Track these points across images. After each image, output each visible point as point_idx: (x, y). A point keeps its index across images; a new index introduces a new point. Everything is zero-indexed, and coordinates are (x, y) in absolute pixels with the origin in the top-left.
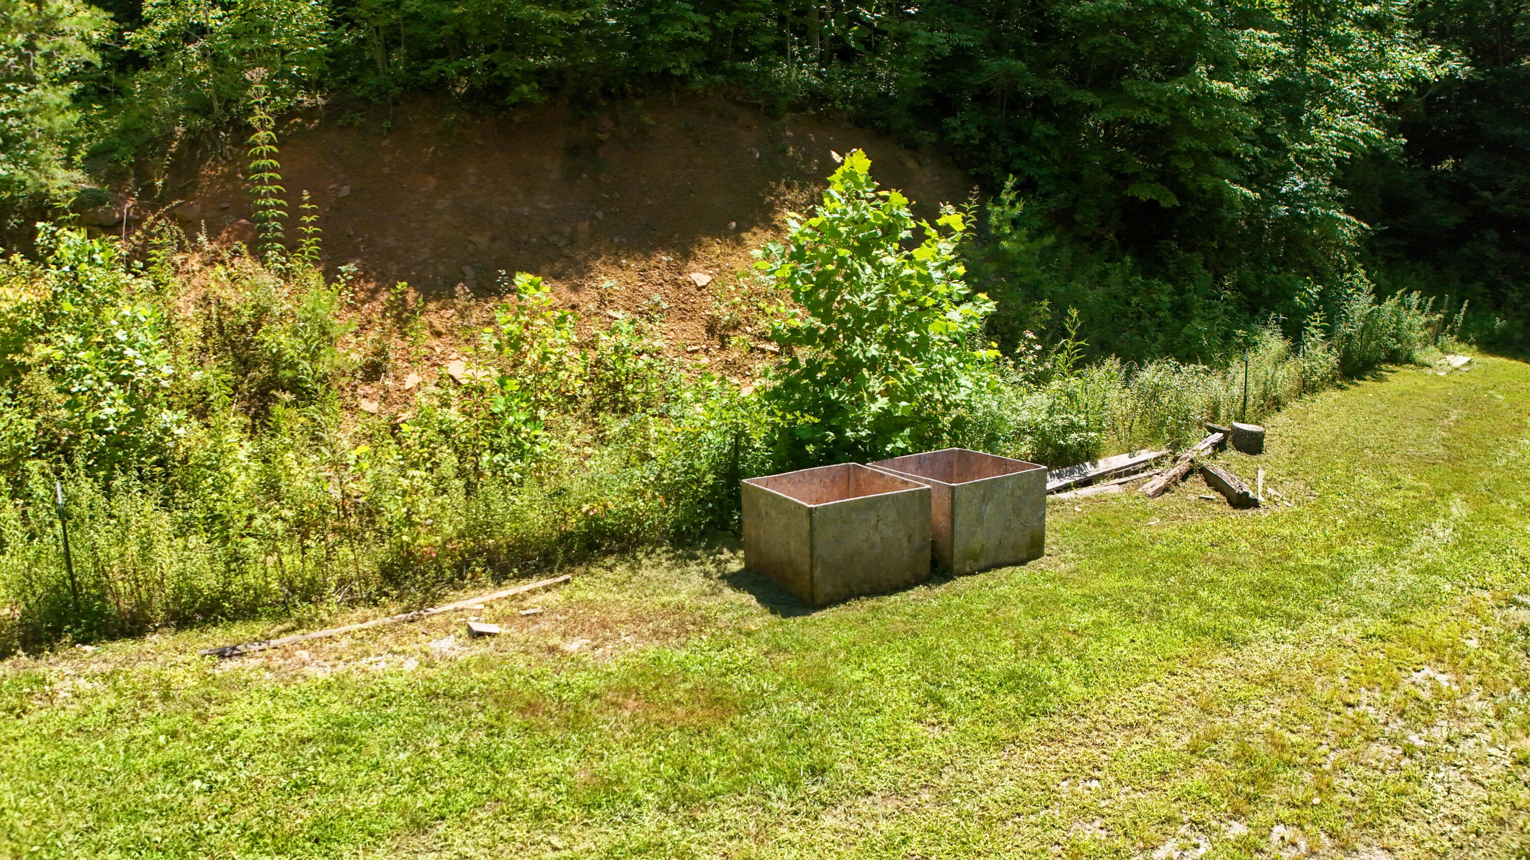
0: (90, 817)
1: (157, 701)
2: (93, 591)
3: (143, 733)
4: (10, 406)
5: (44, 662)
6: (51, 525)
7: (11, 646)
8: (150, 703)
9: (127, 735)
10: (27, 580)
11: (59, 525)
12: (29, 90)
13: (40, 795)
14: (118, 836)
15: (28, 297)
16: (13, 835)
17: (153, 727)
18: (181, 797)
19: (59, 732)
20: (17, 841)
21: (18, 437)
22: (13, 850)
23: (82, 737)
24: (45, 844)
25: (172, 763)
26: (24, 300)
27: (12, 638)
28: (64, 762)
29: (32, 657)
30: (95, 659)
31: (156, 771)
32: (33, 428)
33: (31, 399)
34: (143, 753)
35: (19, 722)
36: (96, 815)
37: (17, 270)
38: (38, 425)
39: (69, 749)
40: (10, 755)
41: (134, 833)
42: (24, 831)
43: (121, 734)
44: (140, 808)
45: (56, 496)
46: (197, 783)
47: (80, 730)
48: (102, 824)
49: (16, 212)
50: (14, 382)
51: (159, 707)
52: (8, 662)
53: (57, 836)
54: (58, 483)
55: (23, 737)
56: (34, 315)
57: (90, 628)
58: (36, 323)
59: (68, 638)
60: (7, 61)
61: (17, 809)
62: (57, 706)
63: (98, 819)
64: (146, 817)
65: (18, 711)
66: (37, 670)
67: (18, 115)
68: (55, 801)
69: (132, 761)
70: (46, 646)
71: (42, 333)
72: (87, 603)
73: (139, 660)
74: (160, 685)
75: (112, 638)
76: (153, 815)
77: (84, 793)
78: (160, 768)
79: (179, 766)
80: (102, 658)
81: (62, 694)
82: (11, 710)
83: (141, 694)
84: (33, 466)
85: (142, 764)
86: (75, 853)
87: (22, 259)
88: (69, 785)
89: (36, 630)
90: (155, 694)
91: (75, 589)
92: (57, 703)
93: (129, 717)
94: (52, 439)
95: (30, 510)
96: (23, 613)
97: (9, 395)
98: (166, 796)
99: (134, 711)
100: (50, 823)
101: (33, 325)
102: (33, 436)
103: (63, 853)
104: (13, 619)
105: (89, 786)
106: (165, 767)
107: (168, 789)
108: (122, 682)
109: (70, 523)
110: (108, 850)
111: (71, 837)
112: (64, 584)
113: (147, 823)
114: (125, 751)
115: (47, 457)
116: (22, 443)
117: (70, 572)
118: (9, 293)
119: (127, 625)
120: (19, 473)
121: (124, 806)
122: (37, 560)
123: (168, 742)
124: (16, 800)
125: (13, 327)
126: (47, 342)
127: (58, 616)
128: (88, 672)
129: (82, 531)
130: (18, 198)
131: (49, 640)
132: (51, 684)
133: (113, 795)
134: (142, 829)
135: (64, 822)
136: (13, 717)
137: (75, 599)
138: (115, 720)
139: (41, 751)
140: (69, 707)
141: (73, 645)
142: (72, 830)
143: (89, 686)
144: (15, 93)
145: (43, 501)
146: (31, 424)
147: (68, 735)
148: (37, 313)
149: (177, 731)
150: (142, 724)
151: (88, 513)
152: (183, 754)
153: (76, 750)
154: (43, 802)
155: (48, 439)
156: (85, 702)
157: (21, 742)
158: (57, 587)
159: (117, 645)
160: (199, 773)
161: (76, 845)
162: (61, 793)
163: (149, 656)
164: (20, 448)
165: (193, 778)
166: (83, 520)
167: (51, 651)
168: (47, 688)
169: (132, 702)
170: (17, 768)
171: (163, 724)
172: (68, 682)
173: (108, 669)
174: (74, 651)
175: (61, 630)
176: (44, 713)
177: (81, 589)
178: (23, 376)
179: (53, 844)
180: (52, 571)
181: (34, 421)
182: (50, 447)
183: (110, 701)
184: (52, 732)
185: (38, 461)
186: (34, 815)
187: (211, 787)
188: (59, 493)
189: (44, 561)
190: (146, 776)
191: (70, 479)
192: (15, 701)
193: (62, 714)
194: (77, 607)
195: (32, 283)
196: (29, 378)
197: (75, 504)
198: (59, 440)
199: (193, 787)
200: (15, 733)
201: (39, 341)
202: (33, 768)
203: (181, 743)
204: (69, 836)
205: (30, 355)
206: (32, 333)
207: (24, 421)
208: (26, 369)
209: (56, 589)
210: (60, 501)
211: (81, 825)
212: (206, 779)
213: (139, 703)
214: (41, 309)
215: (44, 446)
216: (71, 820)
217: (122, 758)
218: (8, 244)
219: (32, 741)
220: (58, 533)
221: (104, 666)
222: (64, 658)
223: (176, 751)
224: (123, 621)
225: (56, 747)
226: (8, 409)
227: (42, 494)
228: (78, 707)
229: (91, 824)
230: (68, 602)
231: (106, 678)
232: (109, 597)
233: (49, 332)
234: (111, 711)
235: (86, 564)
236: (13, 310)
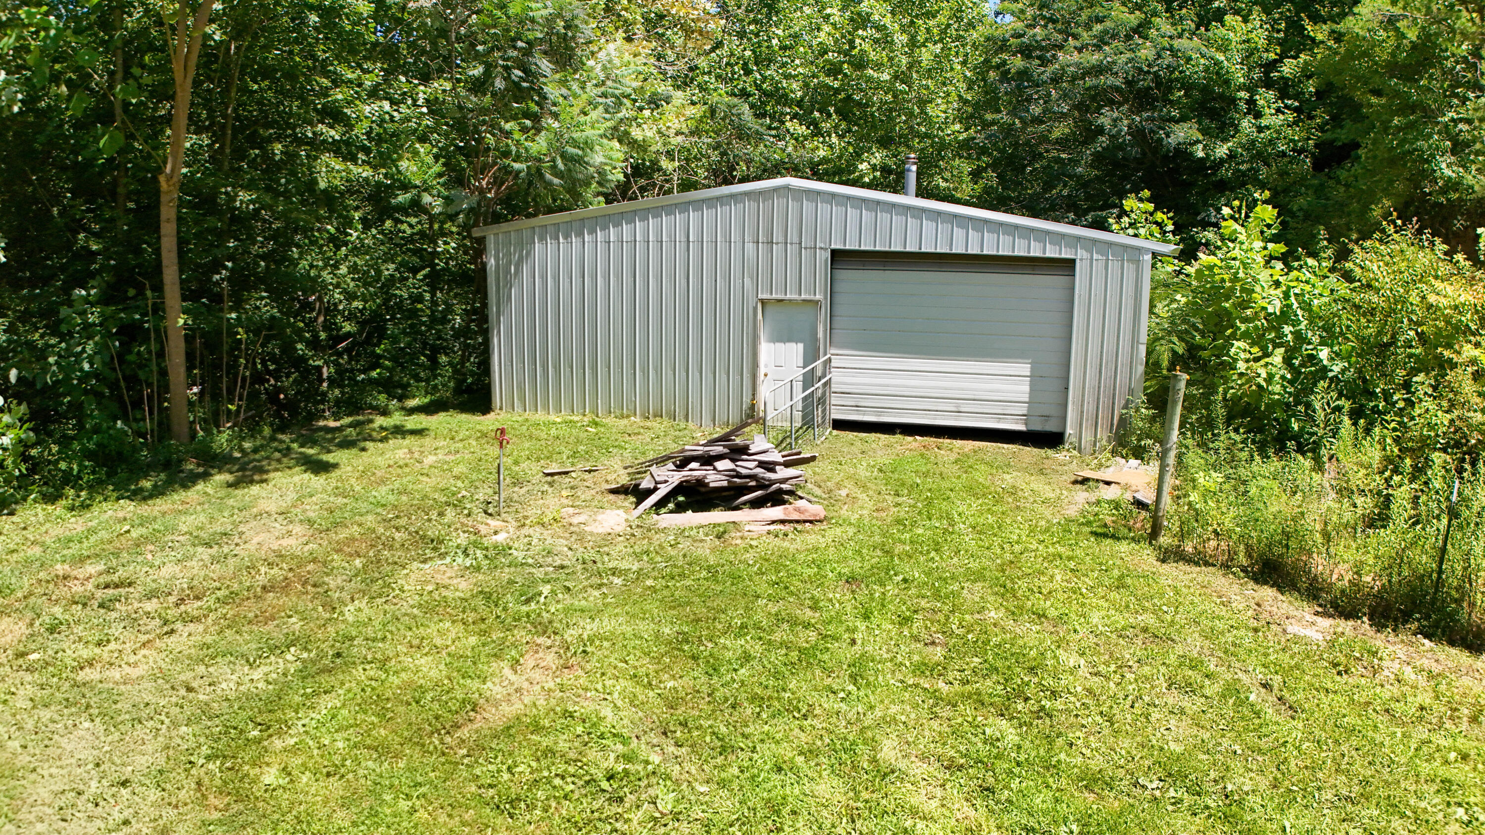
0: (1356, 789)
1: (1465, 719)
2: (1453, 593)
3: (1440, 742)
4: (1430, 396)
5: (1383, 637)
6: (1438, 518)
7: (1360, 610)
8: (1459, 718)
9: (1425, 736)
10: (1399, 559)
11: (1445, 521)
12: (1478, 97)
13: (1325, 748)
14: (1371, 818)
15: (1466, 297)
16: (1282, 767)
17: (1450, 740)
18: (1440, 816)
19: (1368, 703)
20: (1283, 774)
21: (1431, 426)
22: (1275, 779)
23: (1386, 718)
24: (1305, 790)
25: (1450, 781)
26: (1462, 299)
27: (1364, 606)
28: (1359, 732)
29: (1374, 628)
30: (1429, 655)
31: (1433, 781)
32: (1446, 423)
33: (1451, 395)
34: (1430, 759)
35: (1338, 678)
36: (1362, 790)
37: (1458, 269)
38: (1452, 421)
39: (1370, 722)
40: (1316, 701)
41: (1384, 824)
42: (1293, 769)
43: (1421, 733)
44: (1401, 806)
45: (1452, 493)
46: (1460, 812)
47: (1387, 711)
48: (1363, 800)
49: (1462, 215)
50: (1438, 375)
51: (1464, 726)
52: (1351, 623)
53: (1319, 789)
54: (1457, 481)
55: (1336, 692)
56: (1469, 316)
57: (1436, 625)
58: (1470, 324)
59: (1414, 626)
60: (1454, 68)
61: (1298, 748)
62: (1377, 681)
63: (1362, 794)
64: (1403, 816)
65: (1341, 668)
66: (1373, 642)
67: (1469, 121)
68: (1334, 759)
69: (1418, 761)
70: (1391, 624)
71: (1474, 334)
72: (1443, 601)
73: (1467, 674)
74: (1474, 705)
75: (1452, 643)
76: (1409, 817)
77: (1362, 766)
78: (1438, 780)
79: (1454, 788)
80: (1436, 657)
81: (1386, 672)
82: (1336, 665)
83: (1454, 706)
84: (1438, 458)
85: (1425, 769)
86: (1325, 811)
87: (1465, 259)
88: (1354, 753)
89: (1388, 607)
90: (1466, 711)
91: (1439, 584)
92: (1379, 678)
93: (1434, 721)
94: (1461, 438)
95: (1423, 498)
96: (1383, 585)
97: (1432, 386)
98: (1429, 808)
99: (1441, 718)
100: (1320, 775)
101: (1467, 325)
102: (1444, 429)
103: (1315, 805)
104: (1372, 588)
105: (1370, 763)
106: (1442, 781)
107: (1434, 802)
108: (1443, 688)
109: (1454, 522)
110: (1353, 824)
111: (1329, 796)
112: (1431, 576)
113: (1401, 821)
114: (1416, 750)
115: (1452, 454)
116: (1432, 434)
117: (1440, 567)
118: (1450, 290)
119: (1470, 637)
120: (1422, 460)
121: (1389, 796)
122: (1414, 544)
123: (1456, 761)
124: (1301, 741)
125: (1448, 323)
126: (1477, 345)
127: (1414, 603)
128: (1418, 664)
129: (1464, 534)
130: (1466, 200)
131: (1395, 620)
132: (1381, 659)
133: (1386, 782)
134: (1393, 825)
135: (1332, 781)
136: (1334, 671)
137: (1435, 593)
138: (1421, 718)
139: (1344, 712)
140: (1387, 686)
141: (1415, 634)
142: (1334, 791)
143: (1413, 677)
144: (1464, 100)
145: (1437, 493)
146: (1446, 418)
147: (1374, 710)
148: (1472, 314)
149: (1469, 755)
150: (1443, 733)
151: (1475, 519)
152: (1463, 778)
153: (1375, 726)
154: (1323, 754)
155: (1457, 437)
156: (1404, 689)
157: (1331, 696)
158: (1424, 575)
159: (1453, 651)
160: (1467, 803)
161: (1329, 805)
162: (1343, 755)
163: (1477, 675)
164: (1429, 437)
165: (1460, 805)
166: (1468, 524)
167: (1394, 630)
168: (1376, 661)
169: (1443, 709)
170: (1316, 715)
171: (1460, 742)
172: (1396, 665)
173: (1436, 669)
174: (1414, 640)
175: (1410, 616)
176: (1363, 681)
177: (1444, 586)
178: (1448, 371)
179: (1311, 793)
180: (1424, 560)
181: (1448, 416)
182: (1458, 445)
183: (1426, 698)
184: (1362, 700)
185: (1443, 455)
186: (1309, 761)
187: (1470, 822)
188: (1455, 491)
189: (1419, 548)
190: (1422, 781)
191: (1469, 481)
192: (1343, 660)
193: (1378, 689)
194: (1434, 600)
195: (1472, 285)
196: (1453, 374)
197: (1467, 506)
198: (1468, 441)
199: (1455, 813)
200: (1330, 685)
201: (1470, 342)
202: (1330, 723)
203: (1467, 768)
204: (1329, 795)
205: (1459, 353)
206: (1464, 333)
207: (1440, 413)
208: (1453, 366)
209: (1421, 578)
210: (1454, 498)
211: (1345, 792)
212: (1470, 812)
213: (1449, 712)
214: (1477, 312)
215: (1452, 442)
216: (1338, 782)
217: (1411, 754)
218: (1453, 243)
219: (1341, 700)
220: (1441, 528)
221: (1434, 664)
222: (1402, 641)
223: (1460, 773)
224: (1468, 632)
225: (1360, 715)
226: (1427, 398)
227: (1438, 486)
228: (1395, 691)
229: (1353, 795)
230: (1427, 593)
231: (1431, 676)
232: (1465, 604)
233: (1481, 335)
234: (1422, 708)
235: (1456, 565)
236: (1450, 307)
